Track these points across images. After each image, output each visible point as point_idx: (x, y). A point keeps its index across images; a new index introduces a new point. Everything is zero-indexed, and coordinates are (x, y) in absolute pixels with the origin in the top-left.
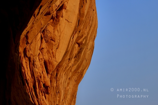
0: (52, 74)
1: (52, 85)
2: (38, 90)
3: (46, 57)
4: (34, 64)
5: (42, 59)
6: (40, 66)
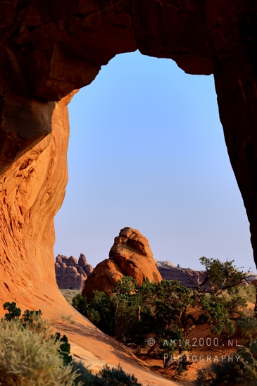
0: (25, 215)
1: (26, 222)
2: (13, 226)
3: (21, 204)
4: (10, 209)
5: (17, 205)
6: (15, 209)
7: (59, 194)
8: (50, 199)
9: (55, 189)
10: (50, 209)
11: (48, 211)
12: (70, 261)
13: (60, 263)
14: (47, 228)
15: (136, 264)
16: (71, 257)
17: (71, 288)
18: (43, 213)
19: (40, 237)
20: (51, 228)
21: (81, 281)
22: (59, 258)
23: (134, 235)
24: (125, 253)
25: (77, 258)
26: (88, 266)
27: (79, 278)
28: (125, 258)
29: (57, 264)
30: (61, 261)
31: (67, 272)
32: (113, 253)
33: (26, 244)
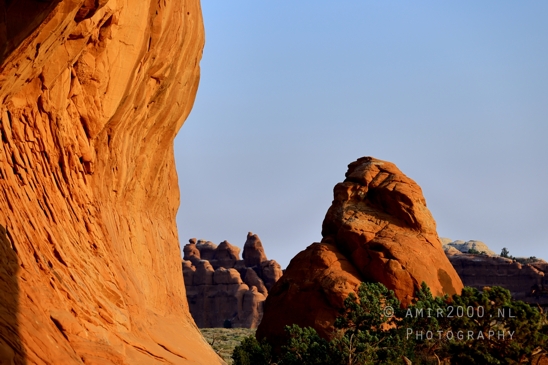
0: (97, 139)
1: (100, 158)
2: (67, 170)
3: (84, 110)
4: (57, 125)
5: (75, 114)
6: (72, 126)
7: (184, 79)
8: (160, 92)
9: (172, 67)
10: (162, 119)
11: (156, 126)
12: (222, 254)
13: (195, 262)
14: (157, 168)
15: (394, 252)
16: (224, 244)
17: (228, 325)
18: (145, 132)
19: (139, 195)
20: (167, 170)
21: (251, 304)
22: (193, 247)
23: (383, 177)
24: (364, 224)
25: (238, 246)
26: (270, 265)
27: (247, 297)
28: (363, 237)
29: (189, 263)
30: (198, 256)
31: (214, 283)
32: (333, 226)
33: (103, 215)
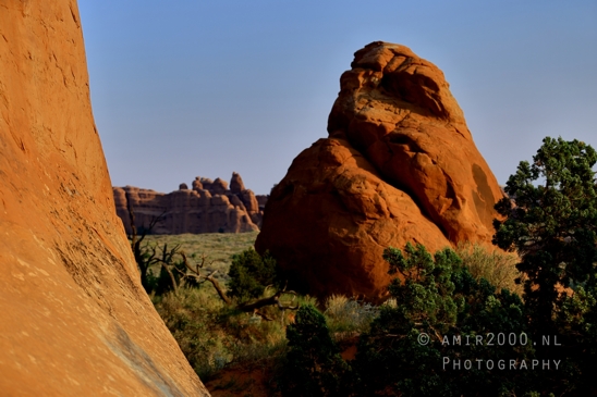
12: (216, 186)
13: (199, 191)
15: (422, 144)
16: (217, 180)
17: (221, 231)
21: (236, 217)
22: (198, 182)
24: (381, 114)
25: (227, 181)
26: (247, 193)
27: (233, 213)
29: (195, 192)
30: (201, 188)
31: (212, 205)
